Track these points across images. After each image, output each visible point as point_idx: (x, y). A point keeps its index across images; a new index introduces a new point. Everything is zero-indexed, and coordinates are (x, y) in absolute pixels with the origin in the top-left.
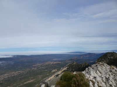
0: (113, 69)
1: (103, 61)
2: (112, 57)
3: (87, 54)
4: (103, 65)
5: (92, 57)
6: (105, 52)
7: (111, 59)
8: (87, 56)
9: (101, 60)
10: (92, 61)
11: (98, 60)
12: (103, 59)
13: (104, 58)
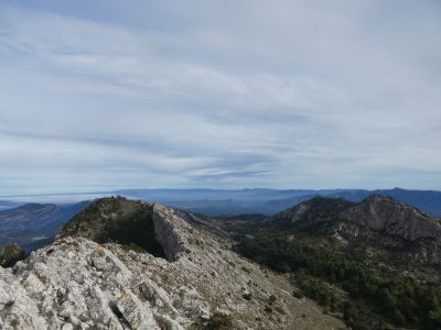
0: (101, 254)
1: (83, 230)
2: (114, 215)
3: (20, 208)
4: (76, 245)
5: (42, 218)
6: (93, 198)
7: (110, 219)
8: (19, 217)
9: (78, 226)
10: (40, 235)
11: (65, 229)
12: (85, 223)
13: (88, 220)
